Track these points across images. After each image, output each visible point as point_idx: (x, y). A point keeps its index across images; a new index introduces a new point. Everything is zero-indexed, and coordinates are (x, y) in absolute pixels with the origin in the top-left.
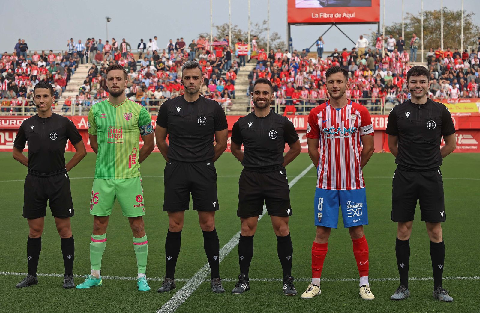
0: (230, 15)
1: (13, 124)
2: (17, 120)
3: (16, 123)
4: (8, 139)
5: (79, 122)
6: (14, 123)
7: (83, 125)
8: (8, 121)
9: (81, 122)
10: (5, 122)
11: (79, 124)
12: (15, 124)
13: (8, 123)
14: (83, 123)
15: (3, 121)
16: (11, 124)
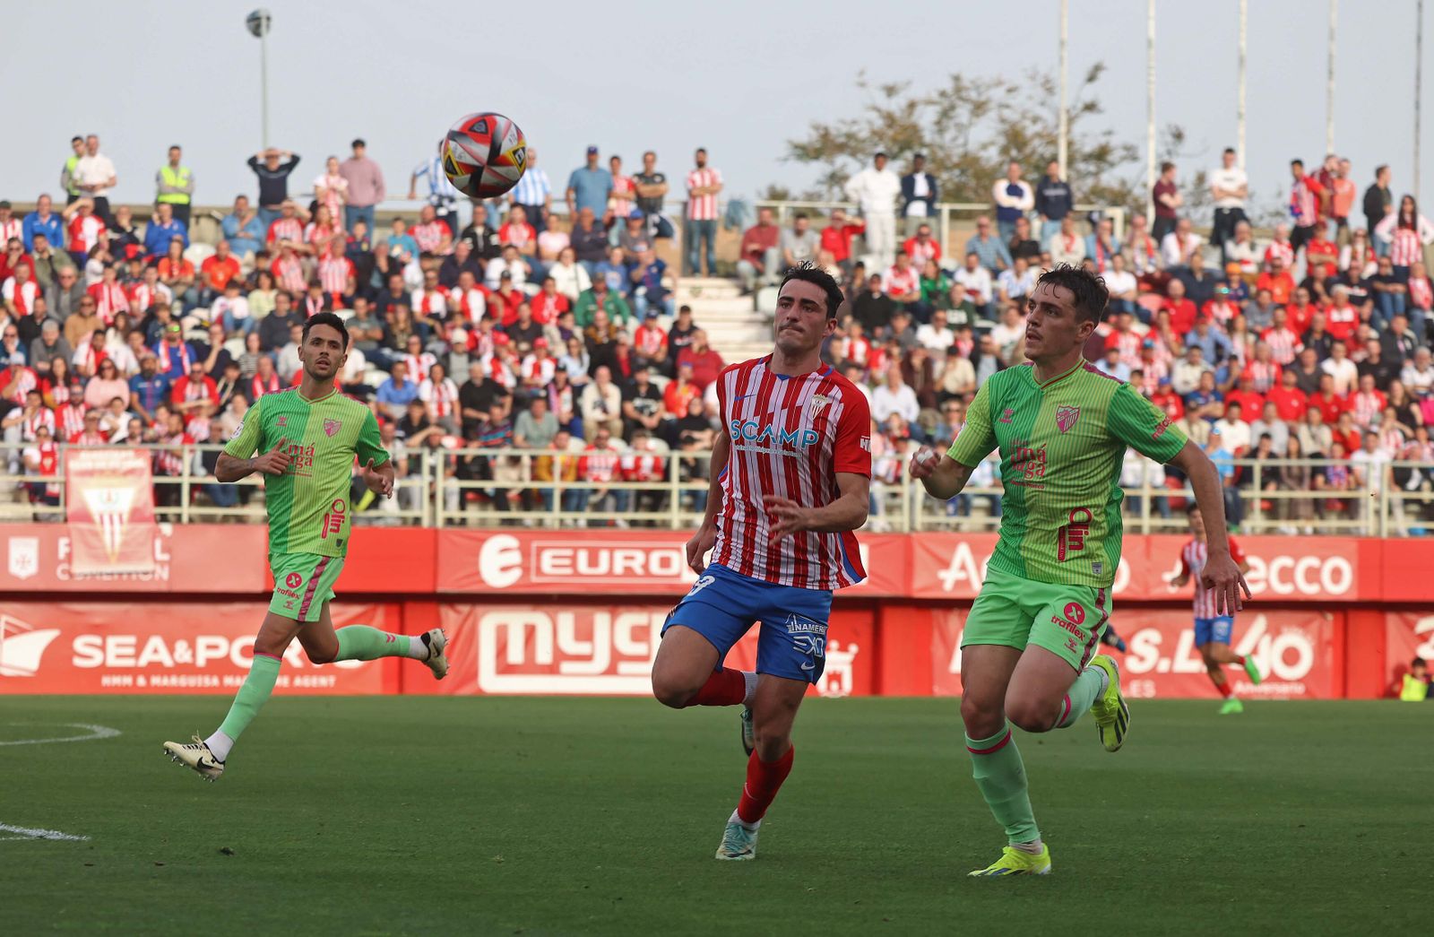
0: (1149, 43)
1: (629, 571)
2: (648, 551)
3: (646, 566)
4: (569, 645)
5: (946, 565)
6: (637, 565)
7: (962, 576)
8: (604, 556)
9: (956, 562)
10: (593, 562)
11: (943, 574)
12: (639, 571)
13: (603, 567)
14: (963, 568)
15: (583, 557)
16: (618, 569)
